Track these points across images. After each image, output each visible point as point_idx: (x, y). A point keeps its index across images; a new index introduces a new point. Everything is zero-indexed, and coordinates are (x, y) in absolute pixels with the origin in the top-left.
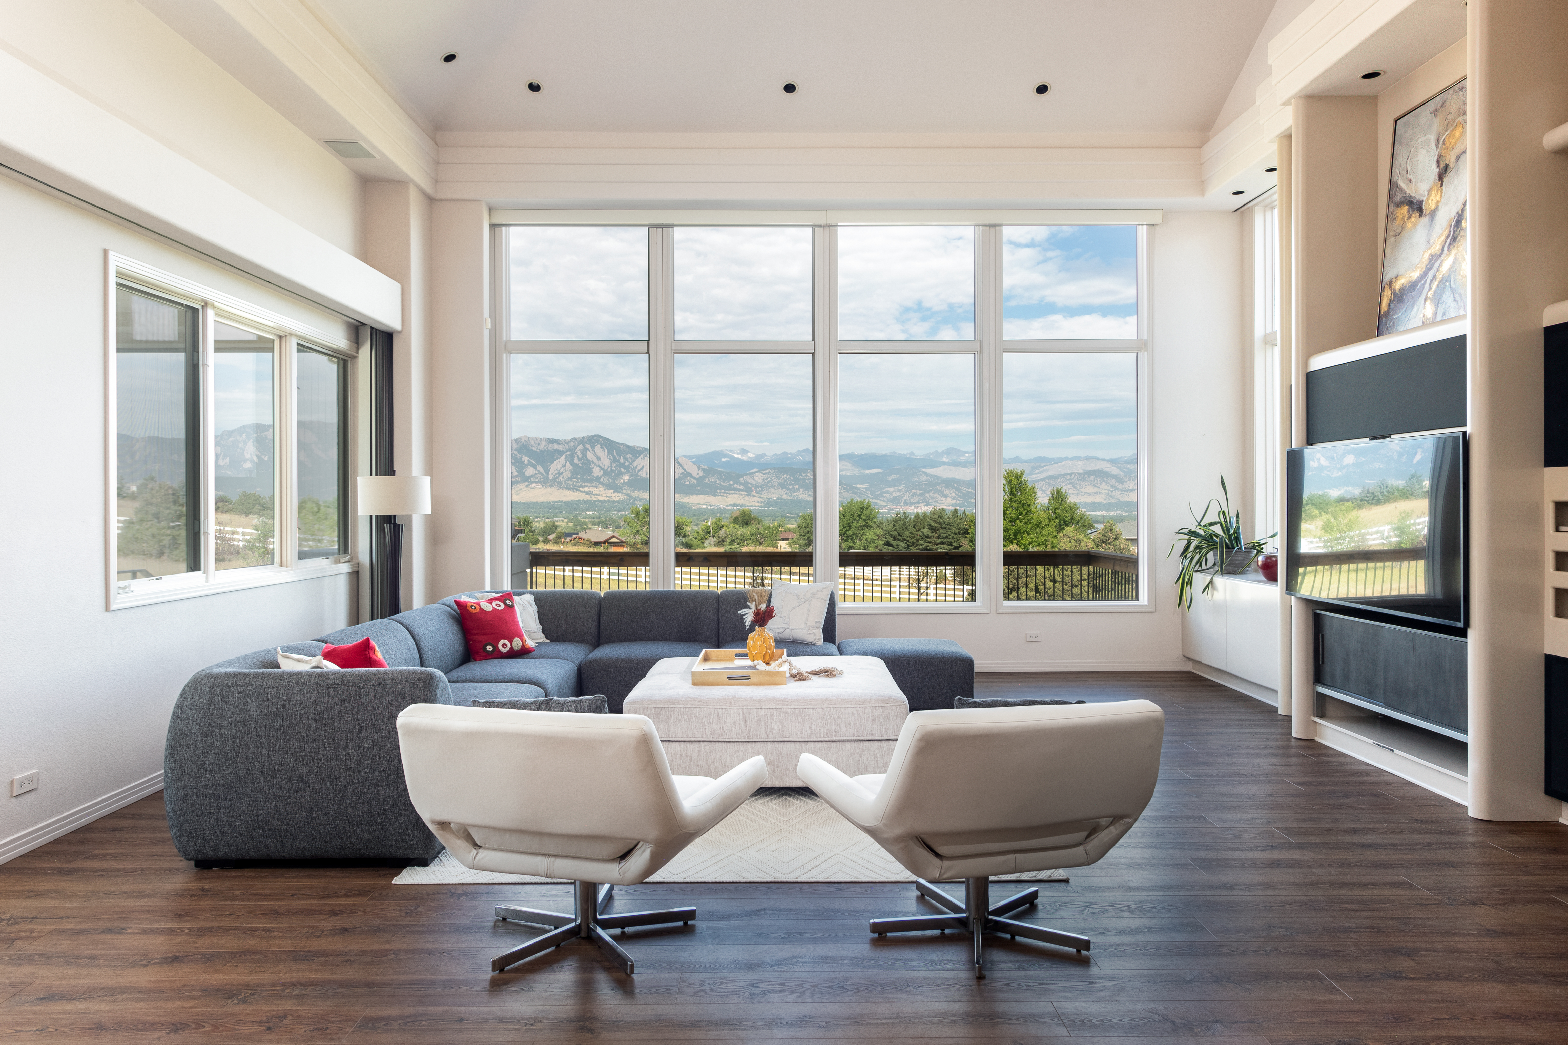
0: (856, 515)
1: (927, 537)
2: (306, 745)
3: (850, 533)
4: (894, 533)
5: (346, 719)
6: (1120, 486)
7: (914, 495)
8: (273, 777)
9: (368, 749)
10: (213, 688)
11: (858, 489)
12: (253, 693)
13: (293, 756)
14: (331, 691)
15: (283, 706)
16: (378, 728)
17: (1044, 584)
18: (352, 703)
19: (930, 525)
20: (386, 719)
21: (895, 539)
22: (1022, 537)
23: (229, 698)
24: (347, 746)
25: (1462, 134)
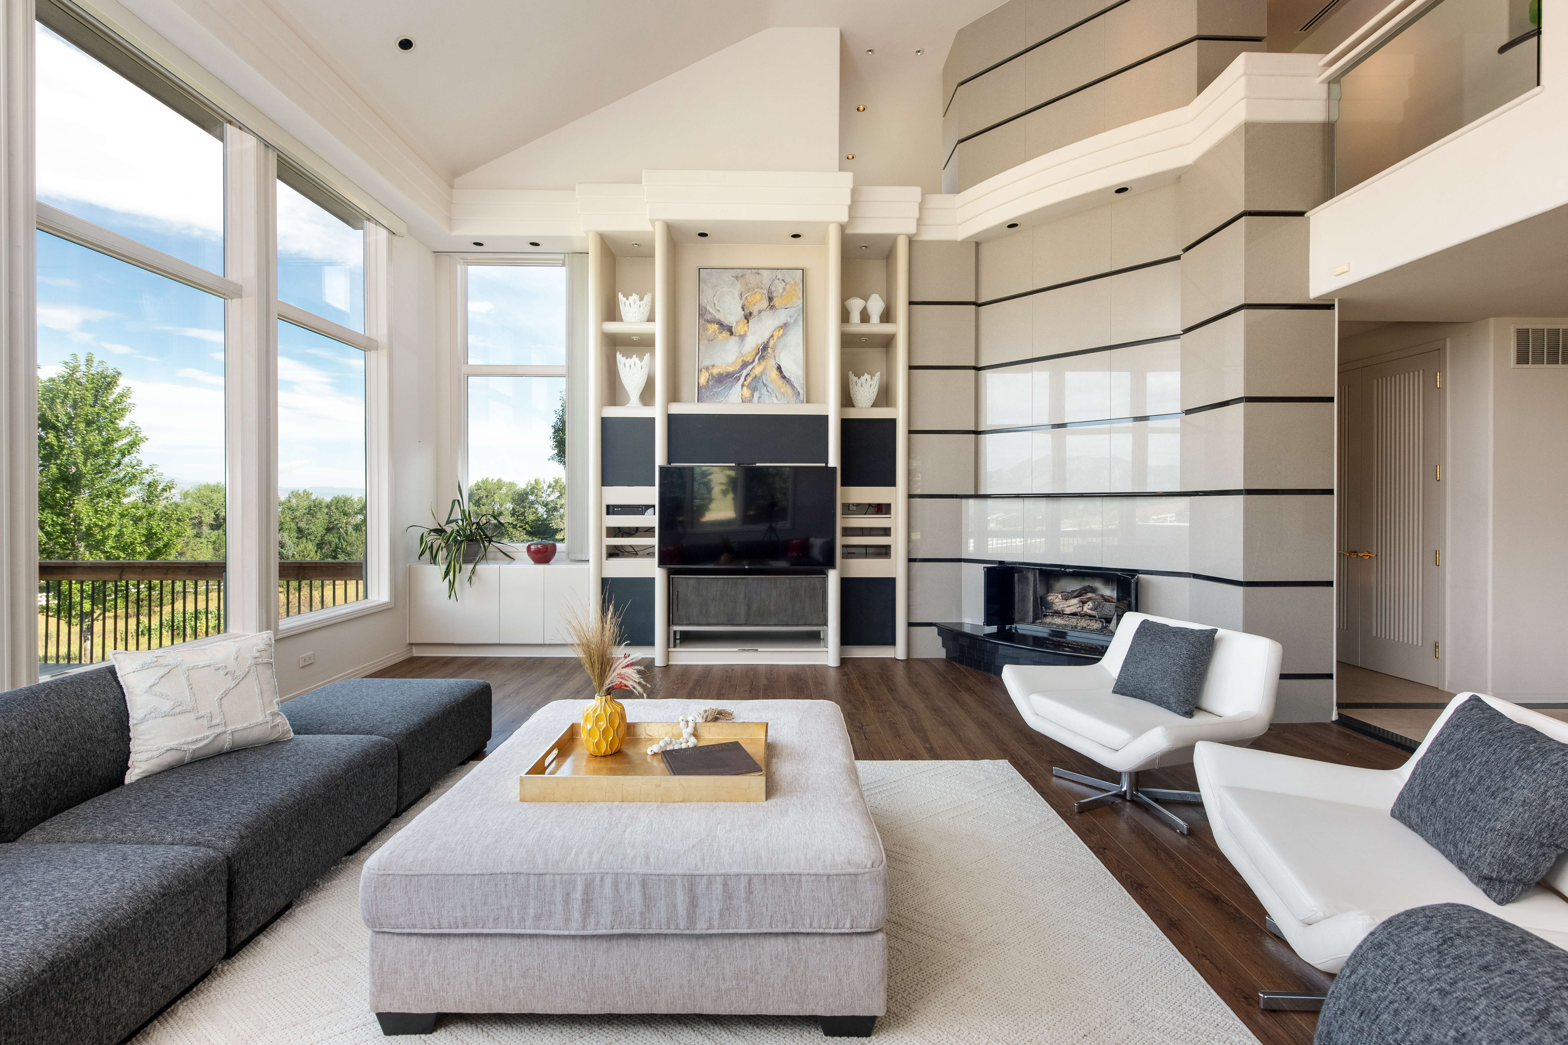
25: (761, 299)
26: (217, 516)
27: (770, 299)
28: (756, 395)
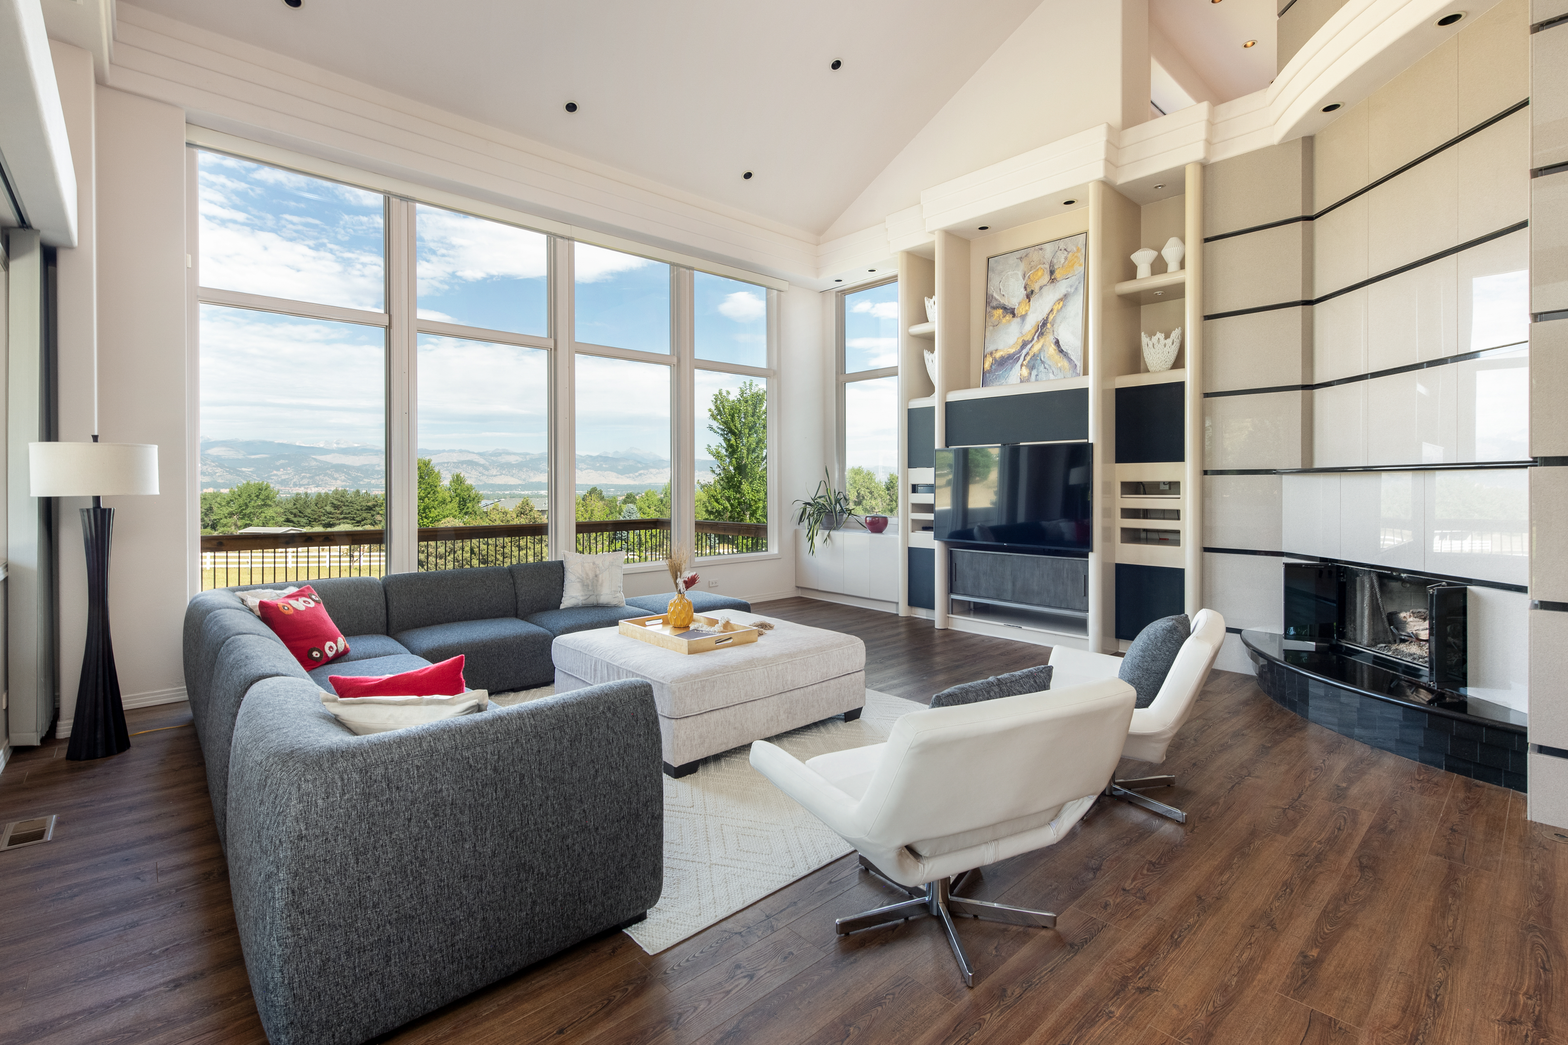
0: (253, 496)
1: (330, 513)
2: (530, 816)
3: (248, 511)
4: (294, 511)
5: (579, 765)
6: (486, 473)
7: (304, 477)
8: (481, 879)
9: (605, 796)
10: (367, 773)
11: (243, 472)
12: (443, 763)
13: (512, 838)
14: (557, 732)
15: (495, 770)
16: (614, 766)
17: (479, 547)
18: (584, 743)
19: (333, 503)
20: (622, 752)
21: (295, 516)
22: (430, 511)
23: (401, 780)
24: (581, 801)
25: (1043, 275)
26: (859, 494)
27: (1052, 272)
28: (1034, 373)
